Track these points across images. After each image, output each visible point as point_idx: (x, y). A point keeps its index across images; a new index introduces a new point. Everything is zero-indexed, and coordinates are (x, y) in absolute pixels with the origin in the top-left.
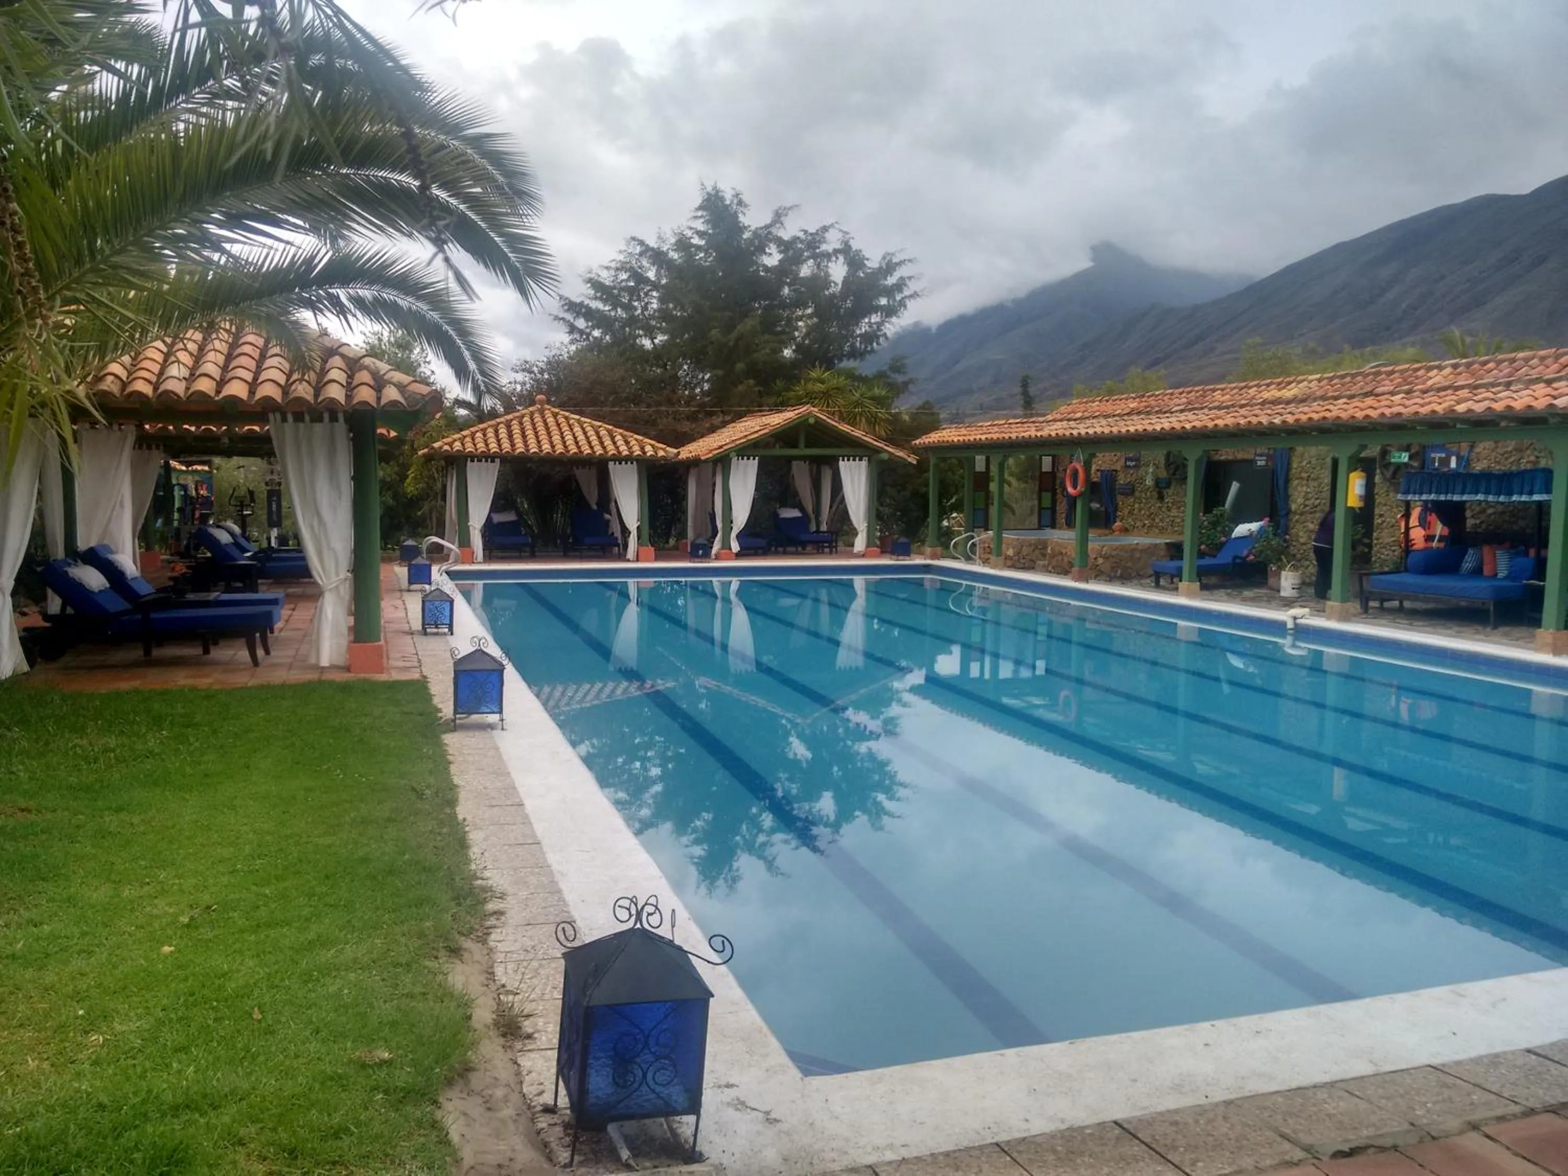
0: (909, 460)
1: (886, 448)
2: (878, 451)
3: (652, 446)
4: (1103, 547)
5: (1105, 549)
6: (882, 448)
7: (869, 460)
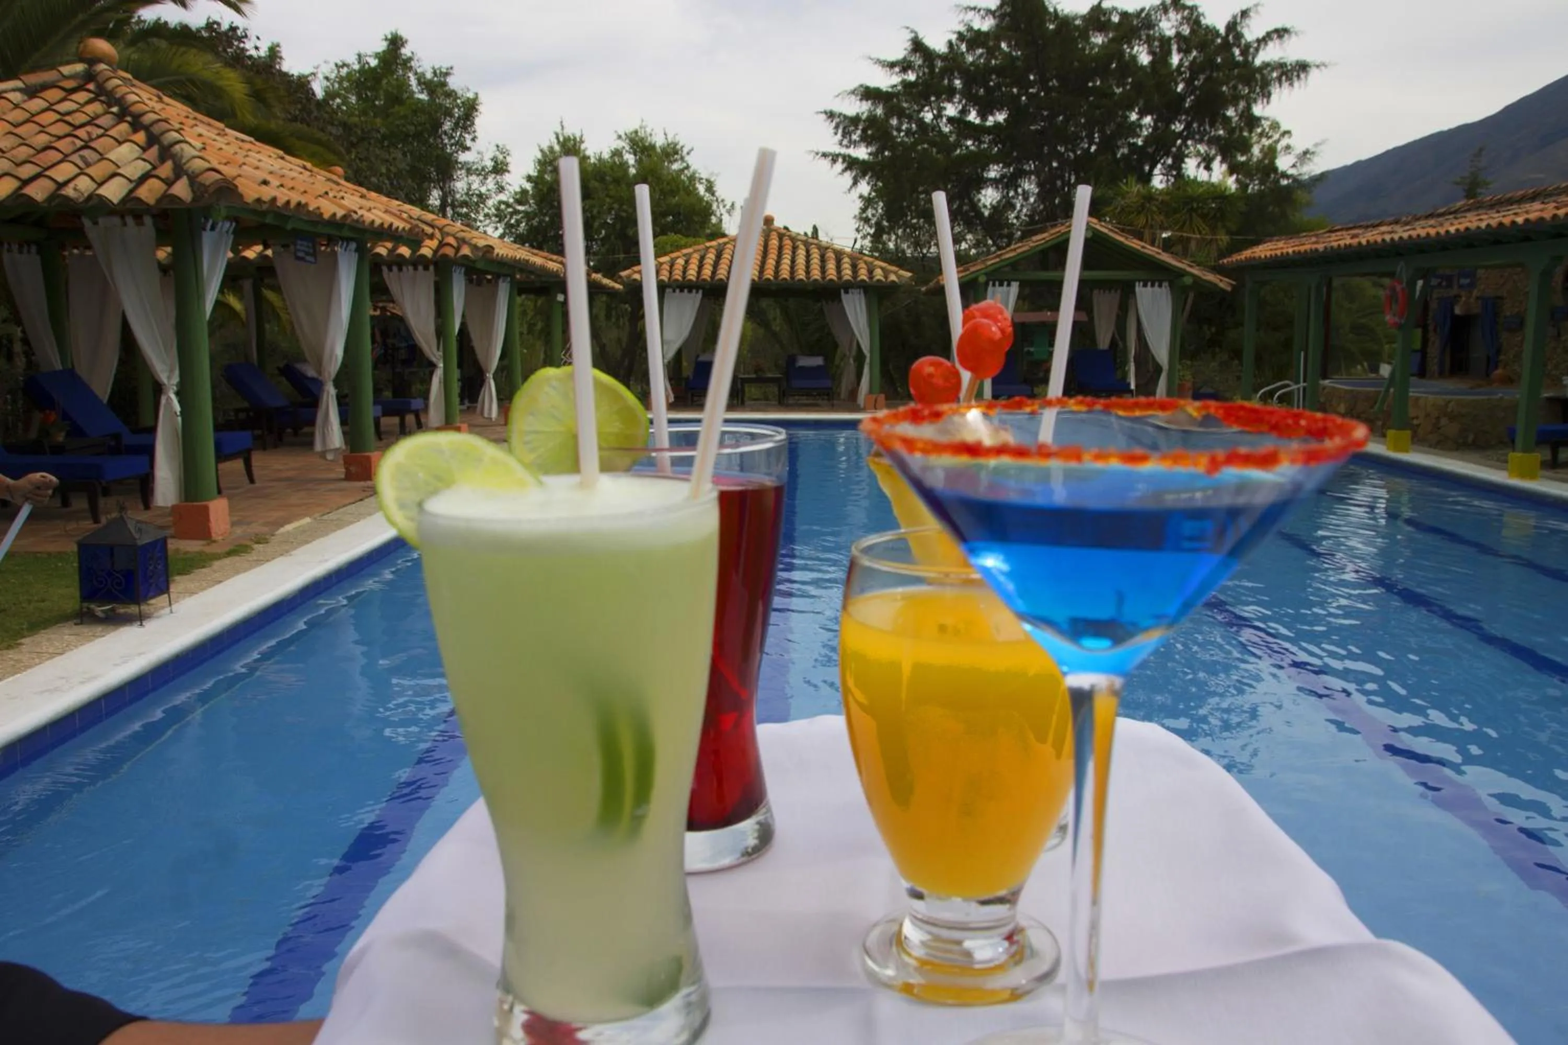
0: (1222, 285)
1: (1189, 269)
2: (1181, 273)
3: (882, 268)
4: (1449, 402)
5: (1451, 405)
6: (1184, 270)
7: (1171, 286)
